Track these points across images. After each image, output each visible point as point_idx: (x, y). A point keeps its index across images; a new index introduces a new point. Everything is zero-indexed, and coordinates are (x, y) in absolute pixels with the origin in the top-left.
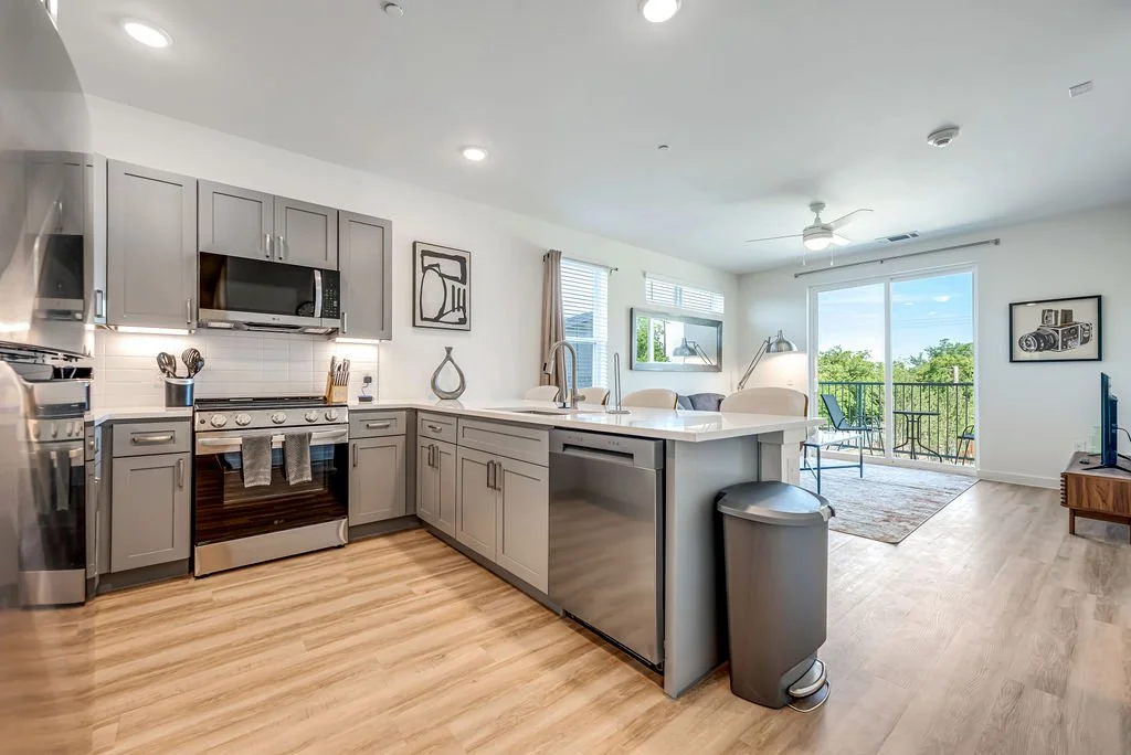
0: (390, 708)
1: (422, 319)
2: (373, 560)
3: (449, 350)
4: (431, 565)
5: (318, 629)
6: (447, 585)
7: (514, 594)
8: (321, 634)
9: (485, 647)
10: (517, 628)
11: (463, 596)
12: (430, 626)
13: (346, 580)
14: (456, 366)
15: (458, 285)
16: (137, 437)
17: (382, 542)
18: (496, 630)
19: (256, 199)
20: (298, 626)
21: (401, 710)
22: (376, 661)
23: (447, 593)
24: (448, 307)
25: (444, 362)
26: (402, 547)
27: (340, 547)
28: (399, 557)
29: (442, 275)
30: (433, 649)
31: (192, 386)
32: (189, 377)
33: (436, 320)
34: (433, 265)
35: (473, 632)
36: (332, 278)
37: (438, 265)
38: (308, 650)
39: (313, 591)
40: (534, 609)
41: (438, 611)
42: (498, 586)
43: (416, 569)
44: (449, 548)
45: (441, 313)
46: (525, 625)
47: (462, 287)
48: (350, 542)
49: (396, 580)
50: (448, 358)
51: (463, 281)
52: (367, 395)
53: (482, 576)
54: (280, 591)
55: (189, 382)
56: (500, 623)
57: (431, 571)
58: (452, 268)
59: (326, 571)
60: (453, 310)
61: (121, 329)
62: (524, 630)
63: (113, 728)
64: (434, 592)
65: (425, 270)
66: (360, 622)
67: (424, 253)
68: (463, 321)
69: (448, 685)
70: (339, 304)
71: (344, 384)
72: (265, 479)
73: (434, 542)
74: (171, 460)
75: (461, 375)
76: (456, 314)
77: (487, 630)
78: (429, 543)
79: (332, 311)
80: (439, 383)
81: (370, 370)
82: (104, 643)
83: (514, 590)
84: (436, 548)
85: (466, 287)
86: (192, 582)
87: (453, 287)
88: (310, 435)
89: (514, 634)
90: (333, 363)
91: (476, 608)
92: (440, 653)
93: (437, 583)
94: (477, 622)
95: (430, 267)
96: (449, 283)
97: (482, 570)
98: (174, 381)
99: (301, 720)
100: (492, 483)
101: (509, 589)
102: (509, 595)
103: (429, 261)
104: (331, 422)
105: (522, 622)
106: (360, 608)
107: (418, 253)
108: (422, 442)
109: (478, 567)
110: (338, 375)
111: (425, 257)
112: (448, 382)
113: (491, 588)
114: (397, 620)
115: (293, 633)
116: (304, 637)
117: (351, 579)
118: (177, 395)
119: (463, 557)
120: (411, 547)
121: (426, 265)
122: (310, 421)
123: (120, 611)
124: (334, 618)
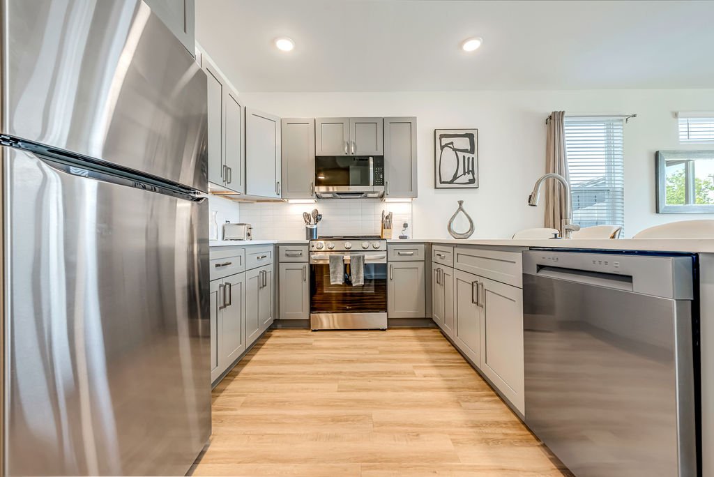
0: (363, 462)
1: (441, 183)
2: (399, 343)
3: (461, 203)
4: (435, 357)
5: (350, 379)
6: (441, 376)
7: (496, 402)
8: (351, 383)
9: (455, 442)
10: (490, 436)
11: (450, 389)
12: (417, 404)
13: (377, 352)
14: (467, 215)
15: (467, 155)
16: (288, 253)
17: (409, 333)
18: (471, 430)
19: (340, 122)
20: (340, 373)
21: (370, 468)
22: (370, 417)
23: (438, 382)
24: (461, 172)
25: (457, 212)
26: (420, 339)
27: (383, 330)
28: (416, 345)
29: (455, 150)
30: (412, 425)
31: (316, 229)
32: (315, 224)
33: (451, 182)
34: (449, 144)
35: (448, 424)
36: (380, 161)
37: (452, 143)
38: (338, 391)
39: (358, 354)
40: (514, 424)
41: (428, 395)
42: (483, 389)
43: (424, 356)
44: (452, 348)
45: (455, 177)
46: (501, 437)
47: (471, 156)
48: (389, 328)
49: (405, 361)
50: (461, 209)
51: (472, 151)
52: (405, 235)
53: (471, 377)
54: (343, 348)
55: (315, 227)
56: (476, 425)
57: (433, 362)
58: (463, 143)
59: (368, 343)
60: (464, 174)
61: (290, 201)
62: (497, 441)
63: (242, 399)
64: (430, 378)
65: (442, 148)
66: (374, 383)
67: (442, 136)
68: (472, 181)
69: (413, 464)
70: (383, 177)
71: (389, 227)
72: (340, 281)
73: (441, 340)
74: (301, 266)
75: (471, 221)
76: (468, 176)
77: (461, 427)
78: (437, 340)
79: (380, 181)
80: (454, 227)
81: (407, 220)
82: (264, 353)
83: (497, 398)
84: (443, 345)
85: (474, 156)
86: (310, 332)
87: (464, 157)
88: (363, 257)
89: (486, 441)
90: (383, 214)
91: (458, 402)
92: (415, 431)
93: (434, 371)
94: (455, 416)
95: (446, 145)
96: (461, 155)
97: (474, 372)
98: (309, 226)
99: (312, 440)
100: (475, 300)
101: (492, 396)
102: (489, 401)
103: (445, 141)
104: (376, 250)
105: (498, 432)
106: (377, 374)
107: (438, 137)
108: (435, 266)
109: (472, 370)
110: (387, 222)
111: (443, 139)
112: (461, 226)
113: (477, 389)
114: (397, 391)
115: (336, 377)
116: (340, 382)
117: (381, 352)
118: (311, 234)
119: (461, 357)
120: (425, 340)
121: (443, 144)
122: (364, 248)
123: (279, 339)
124: (361, 375)
